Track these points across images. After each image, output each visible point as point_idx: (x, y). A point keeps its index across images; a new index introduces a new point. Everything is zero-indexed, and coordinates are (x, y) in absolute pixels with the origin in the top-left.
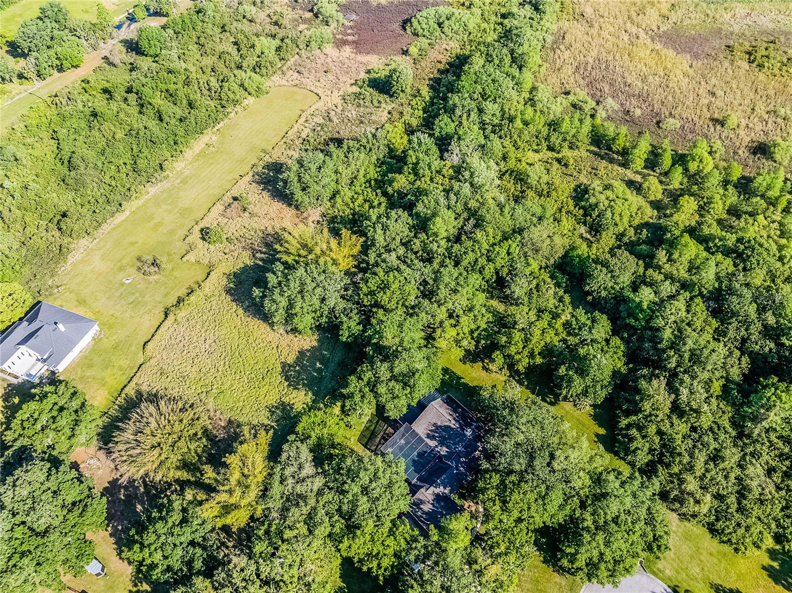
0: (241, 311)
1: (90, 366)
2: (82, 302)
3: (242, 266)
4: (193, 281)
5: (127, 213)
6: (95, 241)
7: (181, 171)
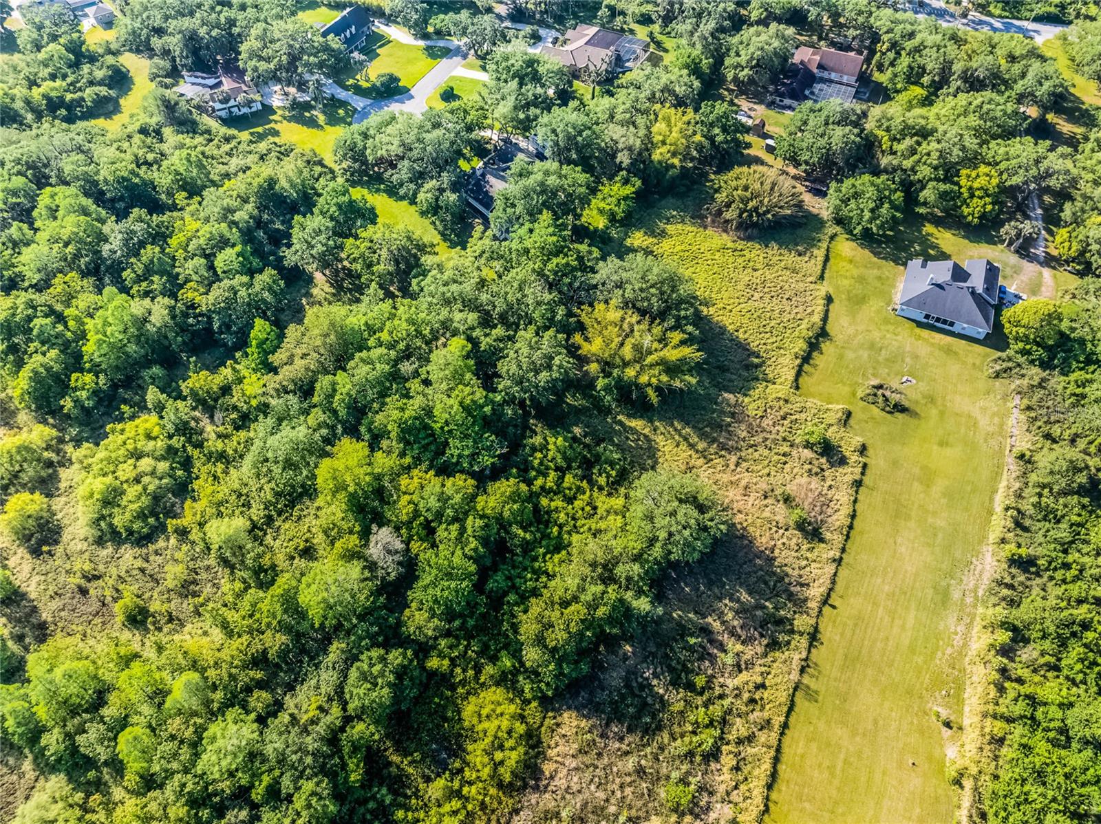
0: (731, 328)
1: (879, 278)
2: (948, 351)
3: (751, 392)
4: (815, 377)
5: (999, 509)
6: (1008, 448)
7: (969, 626)
